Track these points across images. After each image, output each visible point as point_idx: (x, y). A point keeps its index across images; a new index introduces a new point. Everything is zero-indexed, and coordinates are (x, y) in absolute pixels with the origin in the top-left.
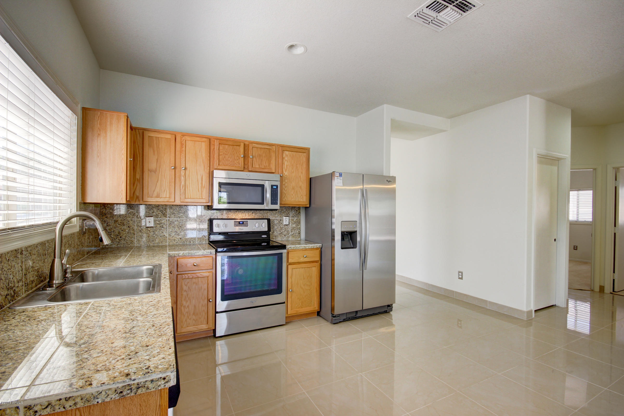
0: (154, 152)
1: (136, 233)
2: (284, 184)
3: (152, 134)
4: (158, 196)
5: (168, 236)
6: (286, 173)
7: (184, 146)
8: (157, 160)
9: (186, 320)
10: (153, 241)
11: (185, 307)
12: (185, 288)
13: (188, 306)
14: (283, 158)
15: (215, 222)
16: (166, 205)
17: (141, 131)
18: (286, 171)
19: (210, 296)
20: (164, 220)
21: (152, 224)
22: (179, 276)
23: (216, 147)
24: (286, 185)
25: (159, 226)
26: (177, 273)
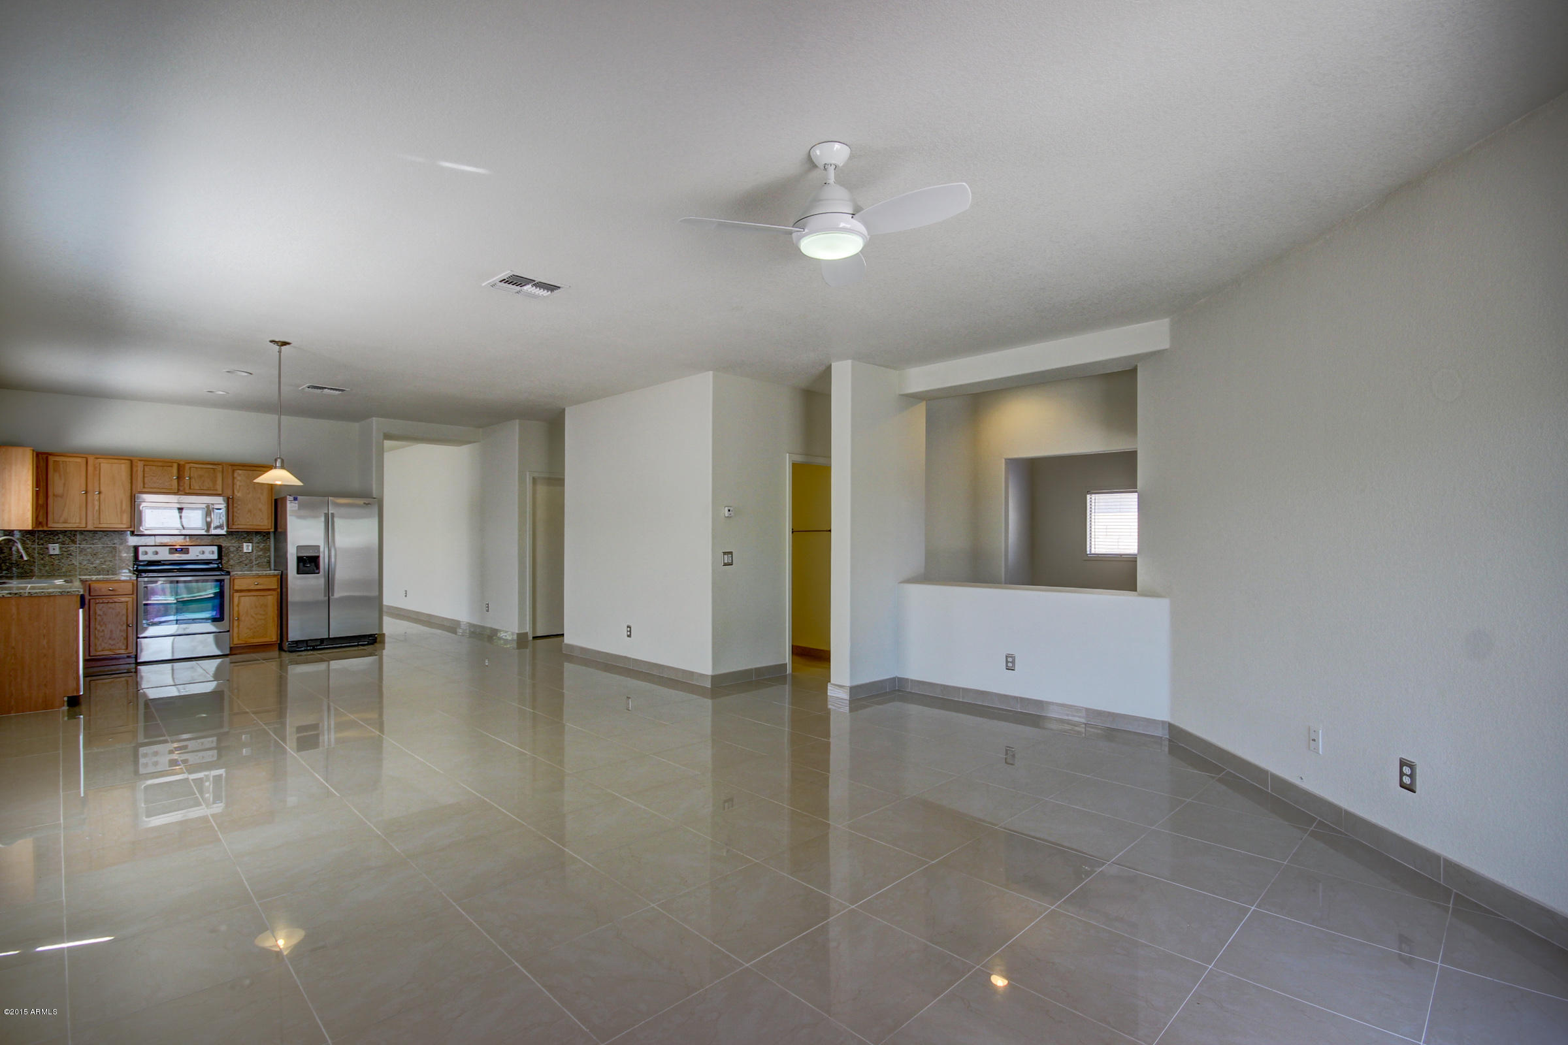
0: (60, 476)
1: (36, 561)
2: (236, 507)
3: (57, 459)
4: (65, 522)
5: (78, 564)
6: (238, 494)
7: (98, 469)
8: (64, 484)
9: (101, 645)
10: (58, 570)
11: (99, 631)
12: (99, 612)
13: (103, 630)
14: (234, 478)
15: (141, 550)
16: (76, 531)
17: (45, 456)
18: (238, 492)
19: (130, 622)
20: (73, 547)
21: (57, 552)
22: (91, 600)
23: (140, 469)
24: (239, 507)
25: (66, 553)
26: (90, 598)
